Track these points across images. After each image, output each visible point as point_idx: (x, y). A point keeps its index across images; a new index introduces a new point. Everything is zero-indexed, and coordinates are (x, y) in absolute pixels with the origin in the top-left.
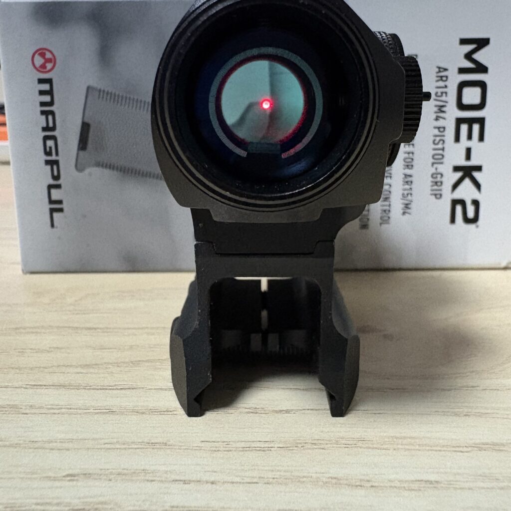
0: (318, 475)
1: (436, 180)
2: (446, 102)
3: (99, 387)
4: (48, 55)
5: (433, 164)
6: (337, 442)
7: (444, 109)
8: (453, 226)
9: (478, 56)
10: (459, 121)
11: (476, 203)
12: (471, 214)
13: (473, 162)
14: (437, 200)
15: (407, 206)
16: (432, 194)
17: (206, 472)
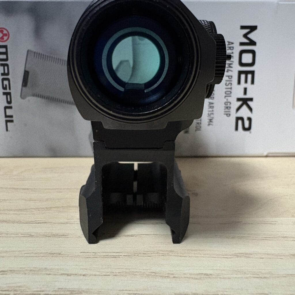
0: (144, 271)
1: (227, 106)
2: (233, 62)
3: (26, 222)
4: (5, 32)
5: (225, 97)
6: (158, 253)
7: (231, 66)
8: (237, 132)
9: (251, 36)
10: (240, 73)
11: (250, 119)
12: (247, 125)
13: (248, 96)
14: (228, 117)
15: (211, 121)
16: (225, 114)
17: (81, 269)
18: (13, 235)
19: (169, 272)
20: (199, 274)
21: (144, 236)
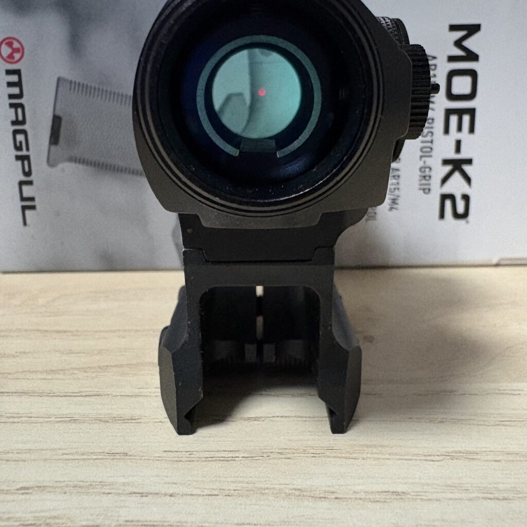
0: (281, 487)
1: (423, 174)
3: (63, 394)
4: (16, 45)
5: (421, 157)
6: (304, 451)
7: (432, 100)
8: (442, 222)
9: (469, 43)
10: (449, 112)
11: (466, 198)
12: (461, 209)
13: (463, 155)
14: (426, 195)
15: (394, 202)
16: (420, 189)
17: (165, 483)
18: (41, 420)
19: (327, 489)
20: (382, 492)
21: (279, 419)
